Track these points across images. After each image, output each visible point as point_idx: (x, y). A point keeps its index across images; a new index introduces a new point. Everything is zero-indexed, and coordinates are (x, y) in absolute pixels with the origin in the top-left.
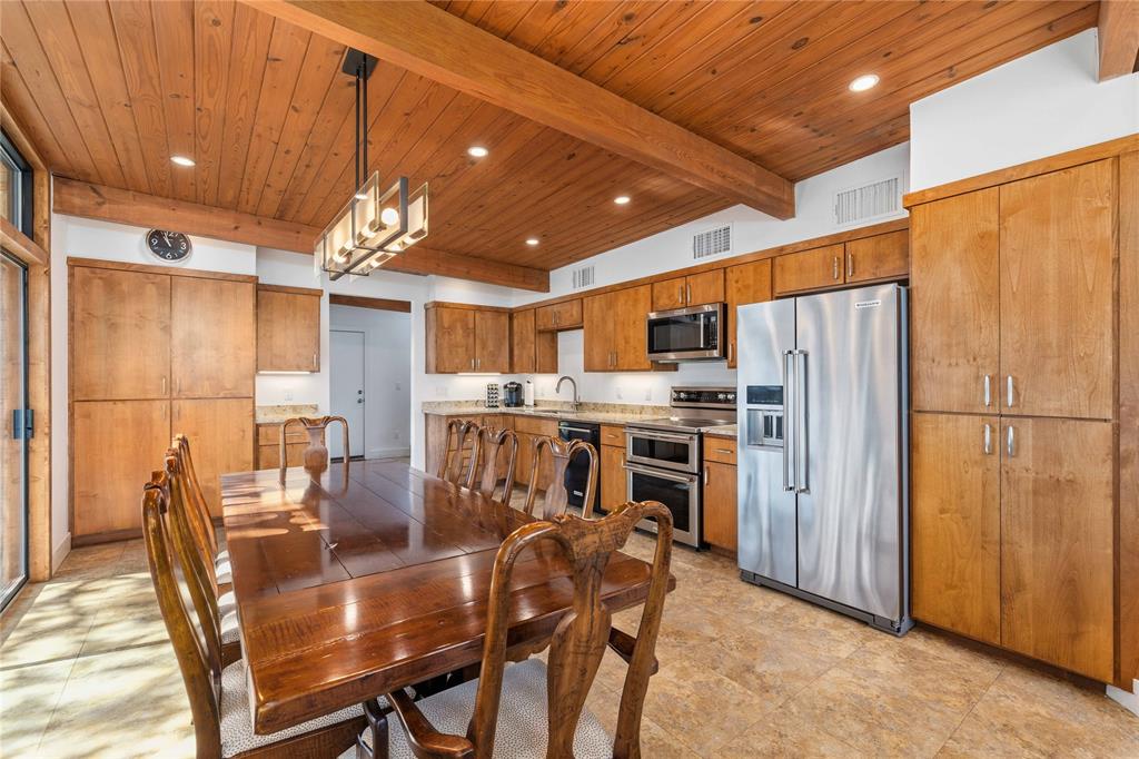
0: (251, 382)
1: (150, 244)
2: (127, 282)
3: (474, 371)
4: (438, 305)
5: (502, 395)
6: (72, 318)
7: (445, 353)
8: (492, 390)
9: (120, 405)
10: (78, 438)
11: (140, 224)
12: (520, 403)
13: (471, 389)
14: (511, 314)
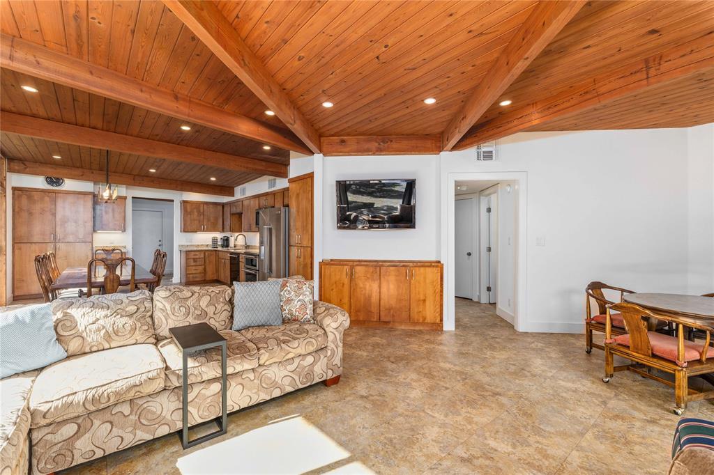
0: (91, 236)
1: (47, 180)
2: (36, 196)
3: (204, 231)
4: (185, 202)
5: (220, 243)
6: (13, 210)
7: (188, 223)
8: (215, 240)
9: (33, 245)
10: (16, 257)
11: (41, 175)
12: (228, 246)
13: (204, 239)
14: (223, 205)
